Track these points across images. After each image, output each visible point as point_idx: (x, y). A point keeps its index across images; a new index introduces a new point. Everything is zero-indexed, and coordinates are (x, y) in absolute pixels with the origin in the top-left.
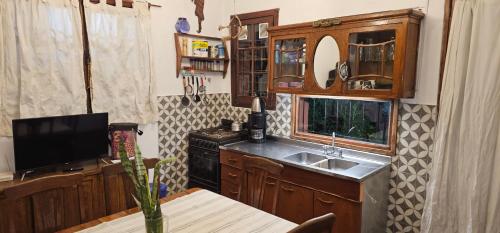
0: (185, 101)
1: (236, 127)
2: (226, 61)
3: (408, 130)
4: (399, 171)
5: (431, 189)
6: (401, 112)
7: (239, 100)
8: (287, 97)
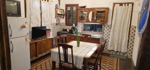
0: (57, 24)
1: (68, 30)
2: (64, 15)
3: (106, 29)
4: (104, 37)
5: (110, 40)
6: (105, 26)
7: (67, 24)
8: (80, 23)
